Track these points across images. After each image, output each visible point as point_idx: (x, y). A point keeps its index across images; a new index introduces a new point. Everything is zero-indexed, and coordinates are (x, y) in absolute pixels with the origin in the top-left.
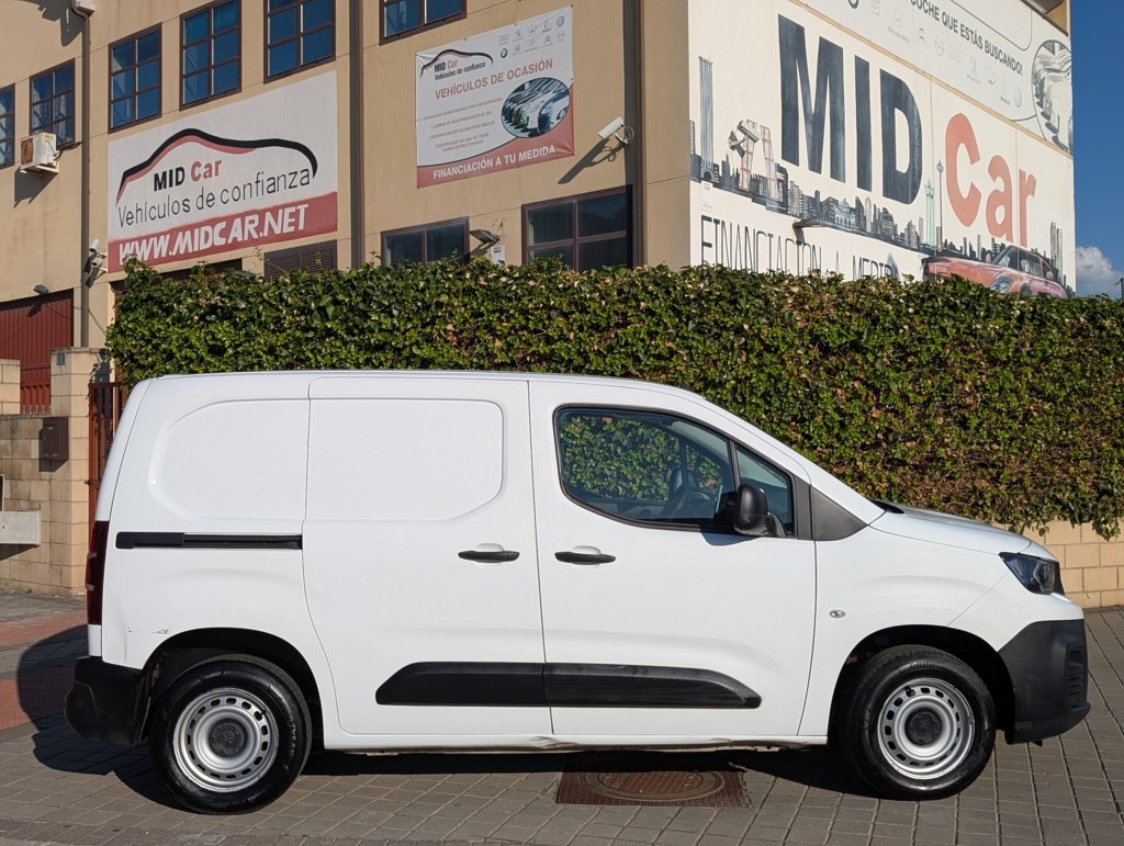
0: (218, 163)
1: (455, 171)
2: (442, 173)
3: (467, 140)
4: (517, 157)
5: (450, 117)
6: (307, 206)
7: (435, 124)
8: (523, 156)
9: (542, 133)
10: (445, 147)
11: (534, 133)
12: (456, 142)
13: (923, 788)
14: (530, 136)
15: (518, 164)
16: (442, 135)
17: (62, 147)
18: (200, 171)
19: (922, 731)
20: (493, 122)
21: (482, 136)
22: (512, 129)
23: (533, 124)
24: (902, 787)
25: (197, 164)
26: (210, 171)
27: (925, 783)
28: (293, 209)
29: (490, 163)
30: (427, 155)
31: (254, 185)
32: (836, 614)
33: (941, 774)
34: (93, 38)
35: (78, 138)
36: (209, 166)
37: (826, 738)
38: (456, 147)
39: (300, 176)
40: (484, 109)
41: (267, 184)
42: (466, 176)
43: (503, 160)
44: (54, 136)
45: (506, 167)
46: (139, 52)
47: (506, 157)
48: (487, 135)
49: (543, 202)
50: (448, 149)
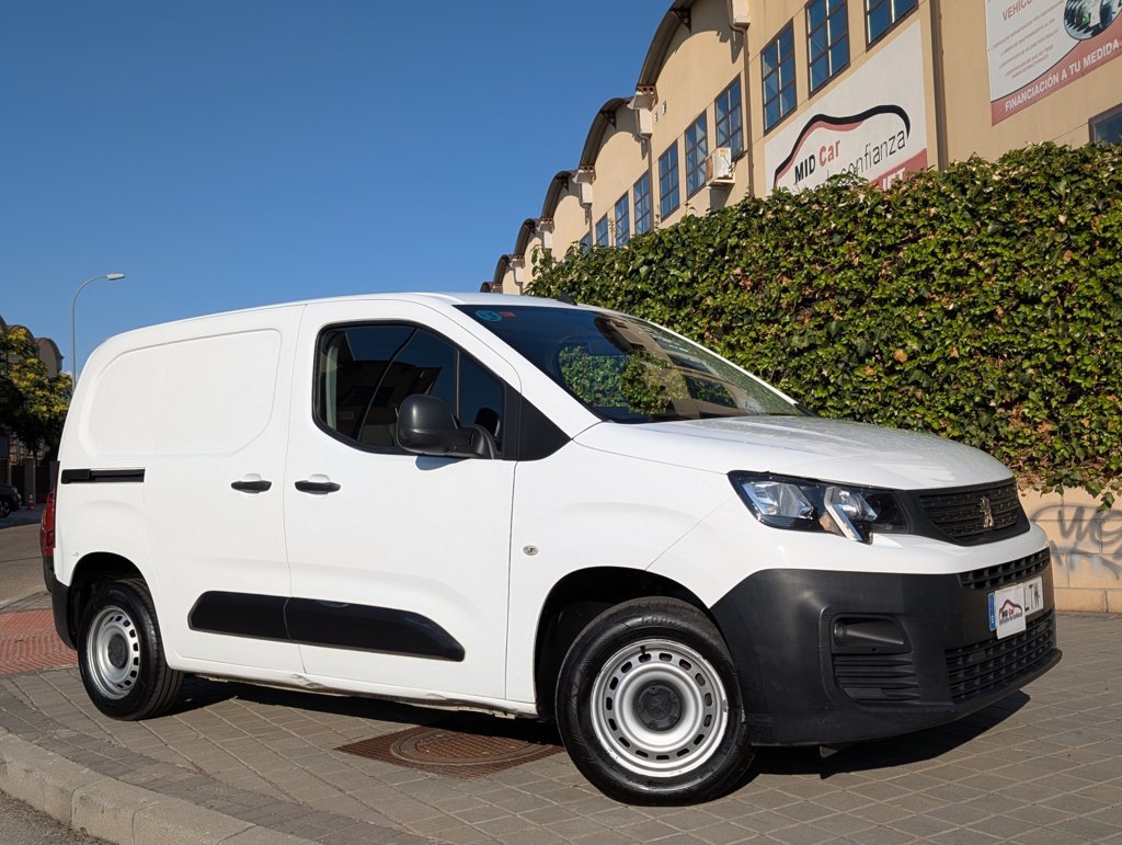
0: (838, 143)
1: (1025, 97)
2: (1013, 103)
3: (1033, 58)
4: (1082, 64)
5: (1018, 37)
6: (904, 169)
7: (1004, 50)
8: (1087, 62)
9: (1105, 28)
10: (1014, 73)
11: (1097, 31)
12: (1024, 64)
13: (644, 788)
14: (1094, 35)
15: (1083, 72)
16: (1011, 59)
17: (736, 158)
18: (826, 154)
19: (655, 712)
20: (1056, 31)
21: (1047, 50)
22: (1074, 32)
23: (1095, 20)
24: (616, 781)
25: (823, 149)
26: (832, 154)
27: (651, 782)
28: (893, 176)
29: (1056, 79)
30: (1000, 86)
31: (864, 158)
32: (531, 551)
33: (676, 773)
34: (750, 50)
35: (746, 148)
36: (831, 148)
37: (534, 706)
38: (1025, 70)
39: (898, 139)
40: (1049, 16)
41: (873, 154)
42: (1034, 101)
43: (1068, 71)
44: (729, 150)
45: (1072, 78)
46: (779, 50)
47: (1071, 67)
48: (1051, 47)
49: (1109, 110)
50: (1017, 74)
